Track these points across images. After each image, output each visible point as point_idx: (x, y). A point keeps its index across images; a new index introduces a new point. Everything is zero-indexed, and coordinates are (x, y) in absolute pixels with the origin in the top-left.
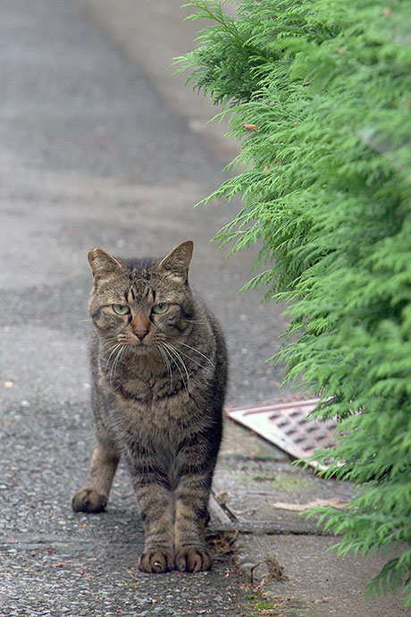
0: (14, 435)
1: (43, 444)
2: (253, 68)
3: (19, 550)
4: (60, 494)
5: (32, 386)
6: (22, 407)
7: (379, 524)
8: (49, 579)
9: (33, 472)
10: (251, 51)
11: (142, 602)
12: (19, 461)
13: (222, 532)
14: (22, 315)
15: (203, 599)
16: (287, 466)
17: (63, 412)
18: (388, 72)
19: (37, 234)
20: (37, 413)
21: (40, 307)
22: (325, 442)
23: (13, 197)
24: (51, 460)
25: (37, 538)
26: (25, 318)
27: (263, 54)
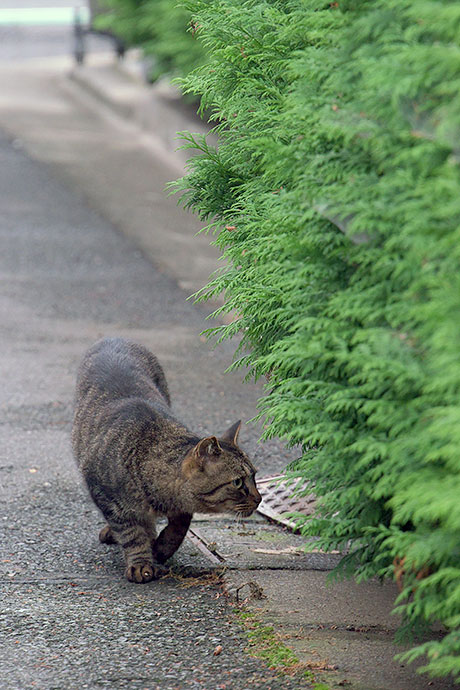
0: (39, 507)
1: (63, 512)
2: (233, 188)
3: (47, 585)
4: (79, 546)
5: (53, 472)
6: (45, 487)
7: (336, 524)
8: (74, 603)
9: (56, 532)
10: (230, 175)
11: (149, 615)
12: (44, 525)
13: (213, 569)
14: (41, 423)
15: (199, 612)
16: (266, 527)
17: (80, 490)
18: (338, 158)
19: (51, 365)
20: (58, 491)
21: (56, 417)
22: (297, 507)
23: (28, 339)
24: (71, 524)
25: (62, 576)
26: (45, 425)
27: (241, 177)
